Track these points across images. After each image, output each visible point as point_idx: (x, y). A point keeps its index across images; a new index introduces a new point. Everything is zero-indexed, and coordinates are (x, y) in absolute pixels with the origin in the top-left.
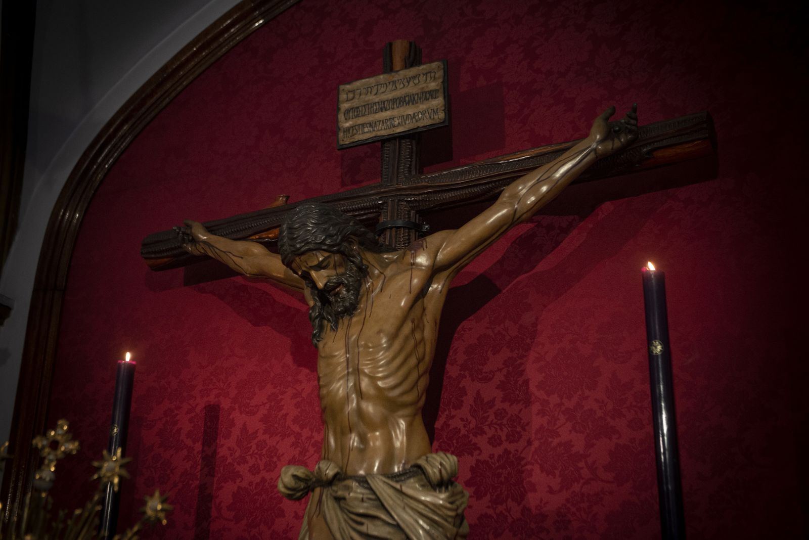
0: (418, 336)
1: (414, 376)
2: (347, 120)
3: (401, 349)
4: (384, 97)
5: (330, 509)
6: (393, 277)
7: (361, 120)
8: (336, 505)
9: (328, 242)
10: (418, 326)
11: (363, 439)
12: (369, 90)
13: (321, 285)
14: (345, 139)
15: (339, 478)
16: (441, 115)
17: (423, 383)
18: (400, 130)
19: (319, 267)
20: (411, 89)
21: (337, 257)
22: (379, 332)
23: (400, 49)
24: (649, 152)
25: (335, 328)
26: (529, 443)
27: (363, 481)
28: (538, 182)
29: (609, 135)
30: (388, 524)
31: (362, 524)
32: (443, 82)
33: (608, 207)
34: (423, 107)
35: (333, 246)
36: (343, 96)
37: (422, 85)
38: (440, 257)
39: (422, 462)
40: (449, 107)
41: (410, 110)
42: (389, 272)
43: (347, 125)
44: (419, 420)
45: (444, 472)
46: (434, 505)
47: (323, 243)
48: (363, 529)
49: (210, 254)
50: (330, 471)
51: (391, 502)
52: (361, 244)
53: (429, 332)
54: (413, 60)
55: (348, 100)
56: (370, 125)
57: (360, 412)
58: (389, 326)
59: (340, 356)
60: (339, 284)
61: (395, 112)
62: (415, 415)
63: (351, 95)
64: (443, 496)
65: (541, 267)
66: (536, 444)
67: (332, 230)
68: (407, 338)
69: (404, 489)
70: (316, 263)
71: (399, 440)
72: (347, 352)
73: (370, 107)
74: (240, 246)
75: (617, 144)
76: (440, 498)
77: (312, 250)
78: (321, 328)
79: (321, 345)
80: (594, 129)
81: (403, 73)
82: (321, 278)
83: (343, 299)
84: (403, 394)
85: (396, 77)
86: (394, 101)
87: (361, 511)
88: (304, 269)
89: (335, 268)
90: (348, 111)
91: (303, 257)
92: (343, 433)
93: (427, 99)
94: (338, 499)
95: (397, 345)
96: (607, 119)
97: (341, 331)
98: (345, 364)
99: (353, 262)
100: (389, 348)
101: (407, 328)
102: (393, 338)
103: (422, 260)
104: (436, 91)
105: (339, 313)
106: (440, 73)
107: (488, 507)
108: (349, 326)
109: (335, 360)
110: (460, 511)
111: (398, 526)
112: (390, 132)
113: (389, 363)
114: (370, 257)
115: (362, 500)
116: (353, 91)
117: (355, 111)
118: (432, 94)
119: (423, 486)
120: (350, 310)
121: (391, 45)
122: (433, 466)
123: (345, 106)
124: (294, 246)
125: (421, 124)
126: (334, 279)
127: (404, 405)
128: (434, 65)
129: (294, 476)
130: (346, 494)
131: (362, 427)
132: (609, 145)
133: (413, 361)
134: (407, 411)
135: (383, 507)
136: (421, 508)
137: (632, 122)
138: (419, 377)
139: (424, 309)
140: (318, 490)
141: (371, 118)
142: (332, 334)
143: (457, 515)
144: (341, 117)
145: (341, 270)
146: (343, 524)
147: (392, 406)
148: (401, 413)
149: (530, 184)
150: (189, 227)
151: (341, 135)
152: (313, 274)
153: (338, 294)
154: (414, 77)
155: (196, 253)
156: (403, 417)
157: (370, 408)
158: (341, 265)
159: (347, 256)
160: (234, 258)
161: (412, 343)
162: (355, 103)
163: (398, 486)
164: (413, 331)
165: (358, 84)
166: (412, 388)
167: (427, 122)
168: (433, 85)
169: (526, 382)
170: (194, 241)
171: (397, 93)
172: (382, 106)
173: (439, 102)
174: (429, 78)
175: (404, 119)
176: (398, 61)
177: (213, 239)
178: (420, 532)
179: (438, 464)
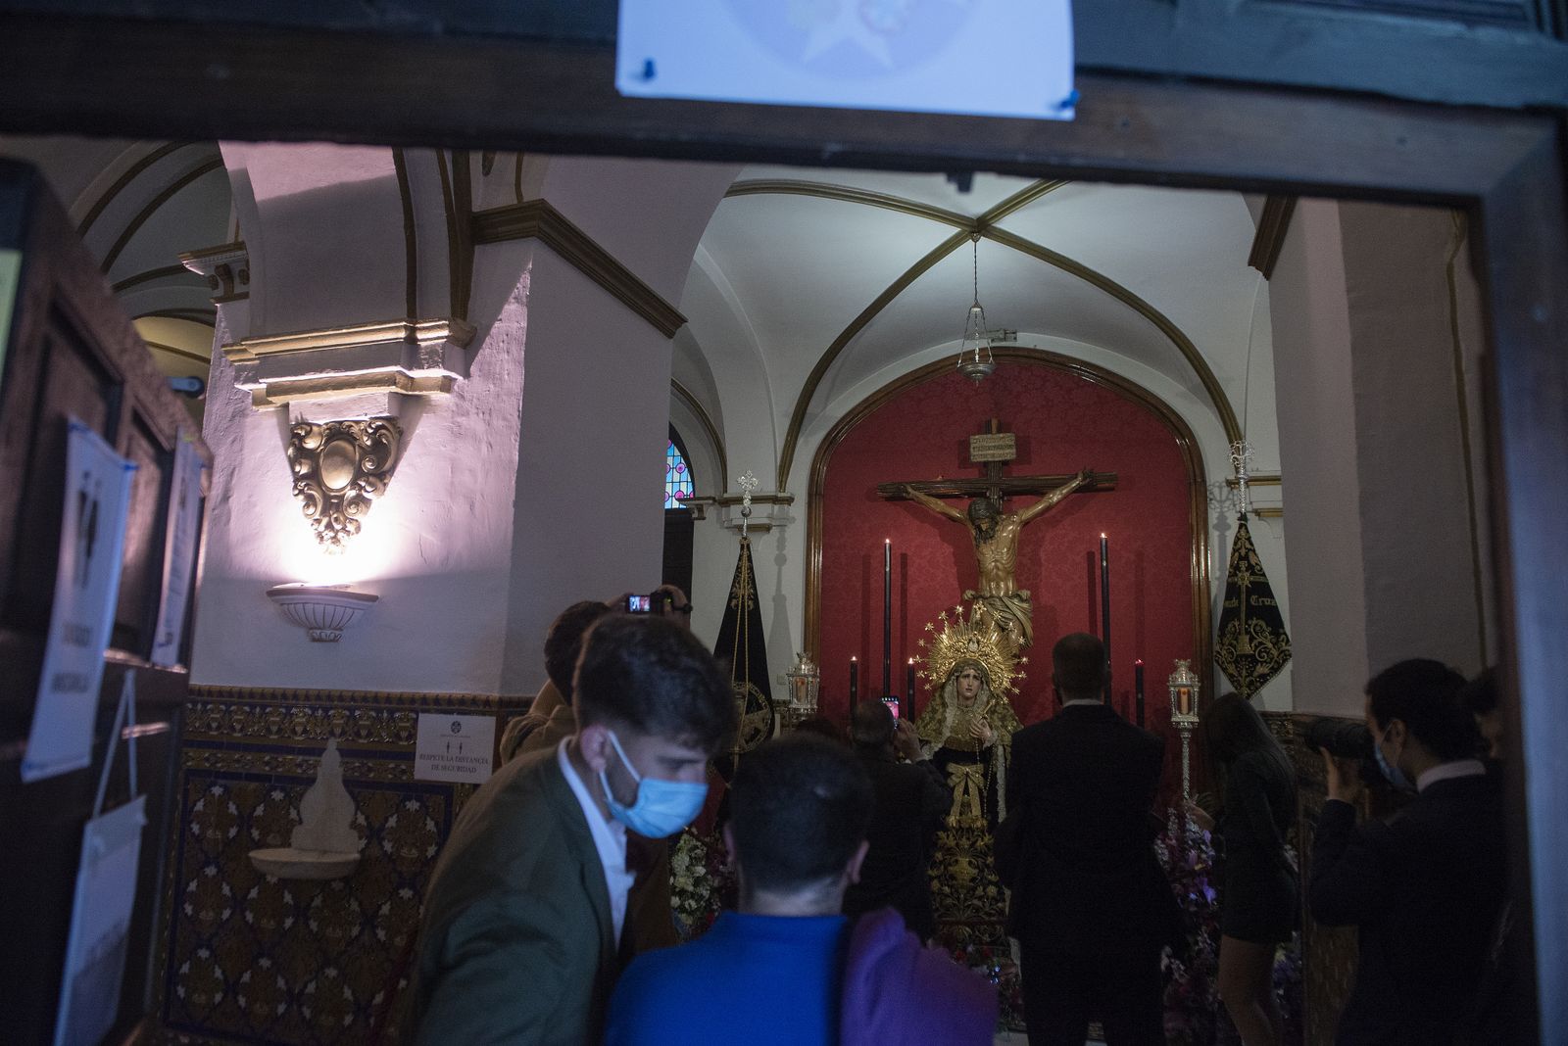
2: (974, 452)
4: (990, 444)
6: (1007, 526)
7: (980, 453)
11: (998, 585)
12: (983, 440)
14: (974, 459)
15: (990, 597)
16: (1015, 456)
18: (997, 459)
20: (1001, 443)
23: (994, 423)
25: (985, 543)
26: (1041, 581)
28: (1058, 493)
29: (1084, 480)
30: (1011, 613)
32: (1015, 442)
34: (1008, 451)
36: (972, 441)
37: (1006, 442)
38: (1022, 518)
39: (1019, 593)
40: (1018, 453)
41: (1001, 452)
42: (1004, 523)
43: (974, 454)
45: (1027, 596)
46: (1024, 607)
49: (916, 500)
50: (988, 595)
51: (1010, 606)
52: (997, 516)
54: (999, 431)
56: (985, 455)
57: (997, 574)
58: (1008, 545)
60: (989, 528)
61: (995, 452)
62: (1014, 577)
63: (975, 441)
64: (1027, 604)
71: (1011, 585)
72: (990, 552)
73: (984, 448)
75: (1087, 482)
76: (1025, 605)
78: (979, 542)
79: (980, 548)
80: (1079, 477)
81: (996, 435)
85: (994, 436)
86: (994, 447)
87: (1001, 609)
90: (974, 448)
92: (990, 581)
93: (1008, 448)
94: (991, 605)
95: (1010, 551)
96: (1084, 474)
97: (987, 545)
98: (990, 557)
99: (994, 521)
100: (1006, 550)
101: (1012, 545)
102: (1009, 548)
104: (1012, 445)
105: (988, 538)
106: (1013, 438)
108: (991, 543)
109: (987, 554)
111: (1014, 615)
112: (993, 460)
113: (1006, 556)
114: (1000, 521)
115: (1001, 605)
116: (976, 439)
117: (977, 449)
118: (1010, 447)
119: (1020, 601)
120: (992, 538)
121: (990, 421)
122: (1023, 594)
125: (1005, 458)
127: (1011, 573)
128: (1010, 434)
130: (995, 603)
131: (997, 580)
132: (1083, 483)
133: (1014, 558)
134: (1012, 575)
135: (1008, 608)
136: (1020, 609)
137: (1091, 475)
141: (984, 452)
142: (984, 545)
143: (1032, 611)
144: (972, 450)
145: (990, 524)
147: (1008, 573)
148: (1010, 576)
149: (1054, 494)
151: (972, 458)
152: (982, 525)
153: (989, 532)
154: (1002, 438)
157: (1000, 573)
162: (975, 445)
163: (1011, 600)
165: (977, 437)
167: (1008, 458)
168: (1010, 443)
169: (1040, 559)
170: (908, 492)
171: (997, 444)
172: (989, 448)
173: (1014, 450)
174: (1008, 439)
175: (1000, 456)
176: (994, 429)
177: (917, 493)
178: (1019, 614)
179: (1025, 593)
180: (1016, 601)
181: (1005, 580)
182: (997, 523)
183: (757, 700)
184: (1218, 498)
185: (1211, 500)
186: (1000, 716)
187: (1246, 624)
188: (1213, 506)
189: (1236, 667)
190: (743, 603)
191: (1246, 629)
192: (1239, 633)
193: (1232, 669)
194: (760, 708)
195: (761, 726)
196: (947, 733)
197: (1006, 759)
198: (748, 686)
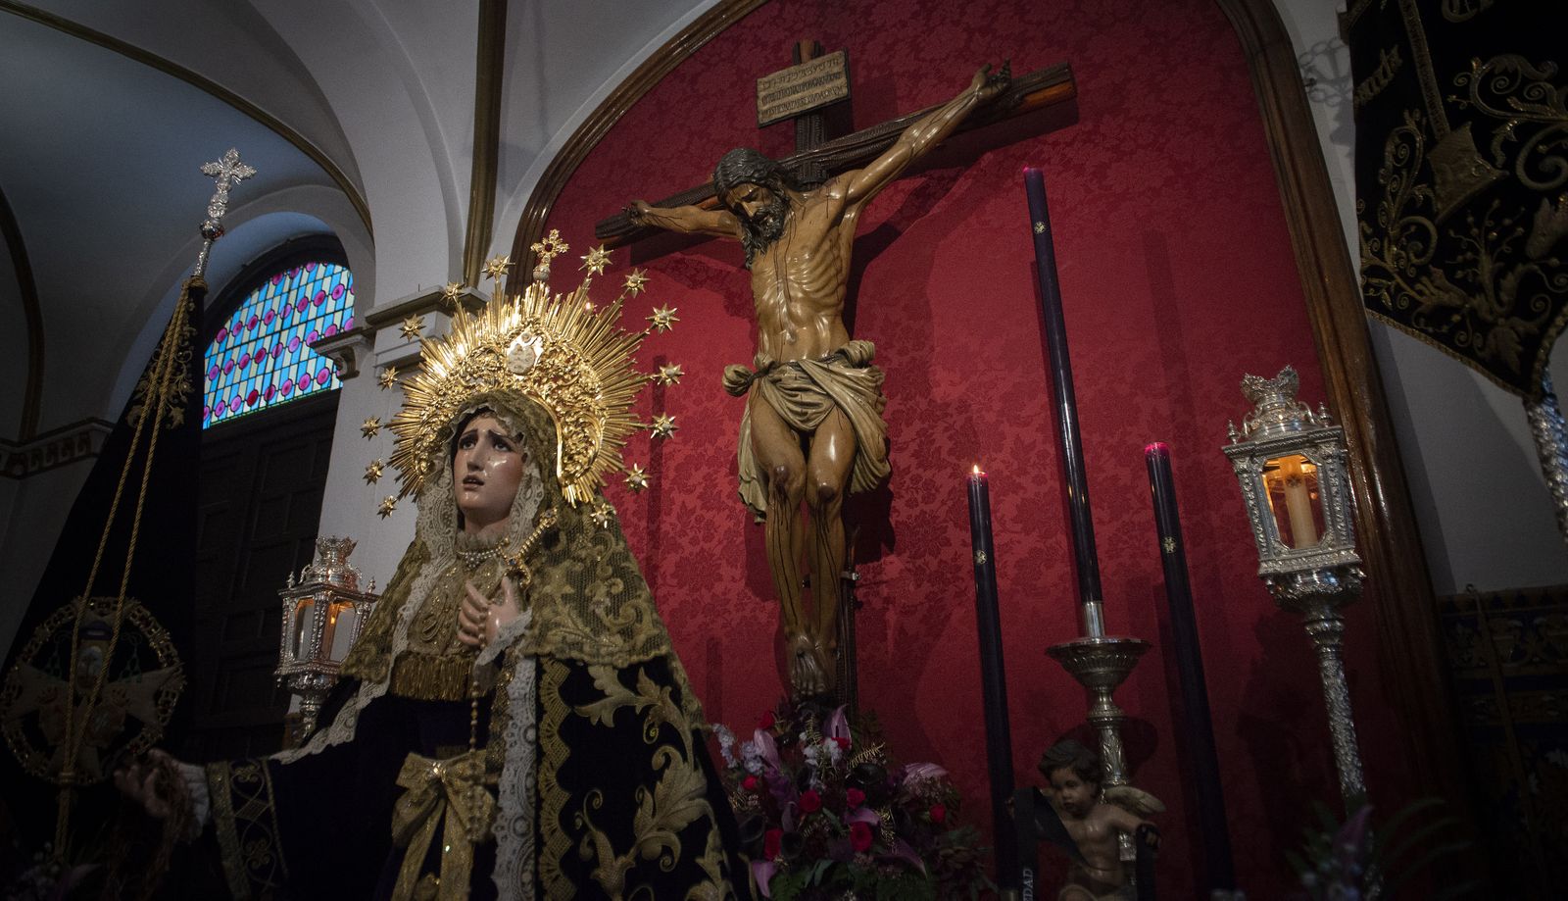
0: (835, 252)
1: (834, 283)
2: (764, 105)
3: (823, 260)
4: (795, 83)
5: (769, 391)
6: (811, 208)
7: (777, 103)
8: (774, 387)
9: (756, 175)
10: (835, 245)
11: (793, 334)
12: (782, 79)
13: (751, 213)
14: (764, 120)
15: (773, 366)
16: (845, 91)
17: (841, 290)
18: (810, 106)
19: (749, 199)
20: (818, 74)
21: (764, 191)
22: (803, 248)
23: (806, 47)
24: (1022, 98)
25: (764, 252)
26: (932, 349)
27: (797, 366)
28: (931, 123)
29: (988, 82)
30: (819, 393)
31: (796, 396)
32: (845, 65)
33: (988, 156)
34: (828, 86)
35: (759, 179)
36: (760, 87)
37: (827, 70)
38: (851, 191)
39: (845, 347)
40: (850, 85)
41: (818, 90)
42: (807, 204)
43: (765, 108)
44: (839, 321)
45: (864, 353)
46: (857, 378)
47: (752, 176)
48: (798, 399)
49: (654, 223)
50: (767, 361)
51: (820, 377)
52: (784, 182)
53: (844, 252)
54: (817, 52)
55: (765, 89)
56: (785, 105)
57: (790, 314)
58: (812, 243)
59: (770, 271)
60: (767, 213)
61: (805, 94)
62: (836, 315)
63: (767, 85)
64: (865, 371)
65: (936, 210)
66: (938, 349)
67: (759, 167)
68: (826, 253)
69: (831, 367)
70: (746, 194)
71: (825, 334)
72: (776, 267)
73: (784, 92)
74: (679, 210)
75: (995, 90)
76: (861, 374)
77: (742, 182)
78: (753, 254)
79: (753, 267)
80: (974, 81)
81: (810, 63)
82: (751, 209)
83: (771, 227)
84: (826, 296)
85: (803, 67)
86: (804, 84)
87: (795, 386)
88: (737, 201)
89: (763, 200)
90: (765, 97)
91: (736, 190)
92: (776, 332)
93: (832, 80)
94: (774, 382)
95: (818, 257)
96: (986, 72)
97: (770, 253)
98: (774, 277)
99: (777, 195)
100: (811, 259)
101: (826, 246)
102: (815, 251)
103: (836, 194)
104: (839, 73)
105: (767, 239)
106: (842, 60)
107: (900, 404)
108: (777, 247)
109: (766, 276)
110: (879, 383)
111: (828, 396)
112: (801, 109)
113: (811, 272)
114: (791, 193)
115: (796, 379)
116: (769, 82)
117: (772, 97)
118: (836, 76)
119: (846, 367)
120: (777, 236)
121: (799, 45)
122: (855, 349)
123: (762, 94)
124: (728, 180)
125: (828, 100)
126: (762, 209)
127: (827, 306)
128: (836, 53)
129: (736, 372)
130: (782, 376)
131: (793, 326)
132: (988, 91)
133: (832, 271)
134: (829, 312)
135: (815, 383)
136: (846, 381)
137: (1007, 72)
138: (839, 285)
139: (839, 235)
140: (756, 381)
141: (785, 100)
142: (762, 256)
143: (876, 386)
144: (760, 102)
145: (767, 202)
146: (781, 398)
147: (817, 306)
148: (823, 313)
149: (923, 128)
150: (635, 205)
151: (760, 116)
152: (745, 204)
153: (766, 222)
154: (820, 65)
155: (642, 224)
156: (826, 316)
157: (798, 309)
158: (767, 197)
159: (772, 190)
160: (676, 221)
161: (830, 257)
162: (772, 90)
163: (826, 366)
164: (831, 248)
165: (771, 76)
166: (833, 293)
167: (833, 97)
168: (836, 70)
170: (640, 215)
171: (807, 79)
172: (794, 90)
173: (842, 81)
174: (833, 63)
175: (813, 97)
176: (805, 55)
177: (656, 211)
178: (847, 399)
179: (858, 348)
180: (837, 367)
181: (811, 321)
182: (786, 204)
183: (147, 641)
184: (1330, 74)
185: (1312, 82)
186: (579, 567)
187: (1446, 87)
188: (1321, 96)
189: (1450, 275)
190: (153, 412)
191: (1451, 109)
192: (1431, 143)
193: (1434, 292)
194: (150, 662)
195: (147, 711)
196: (400, 644)
197: (540, 711)
198: (122, 608)
